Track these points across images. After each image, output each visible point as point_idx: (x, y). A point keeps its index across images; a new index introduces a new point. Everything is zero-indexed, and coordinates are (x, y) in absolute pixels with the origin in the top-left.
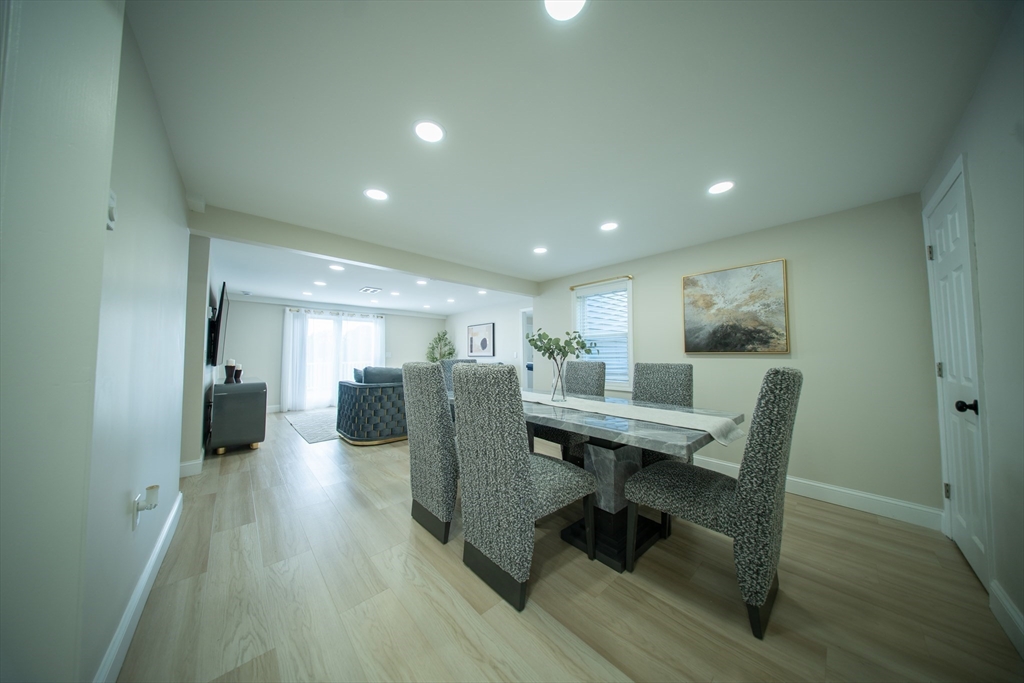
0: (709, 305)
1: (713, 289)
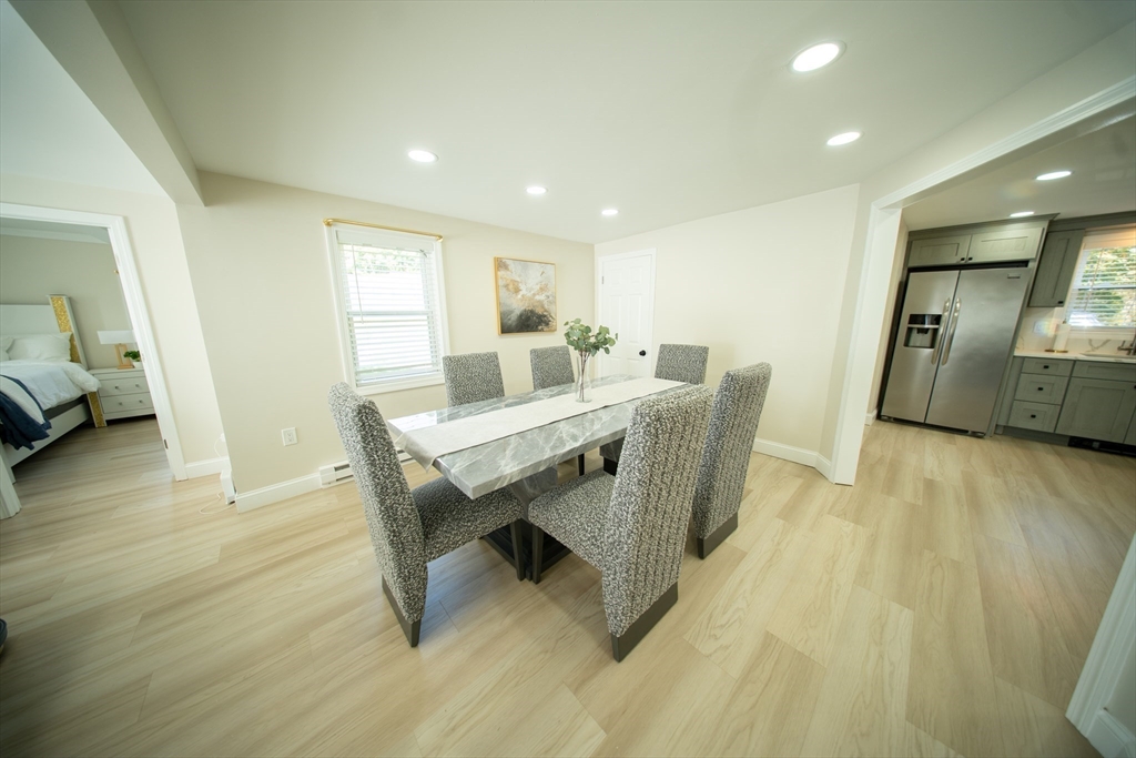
0: (517, 290)
1: (520, 276)
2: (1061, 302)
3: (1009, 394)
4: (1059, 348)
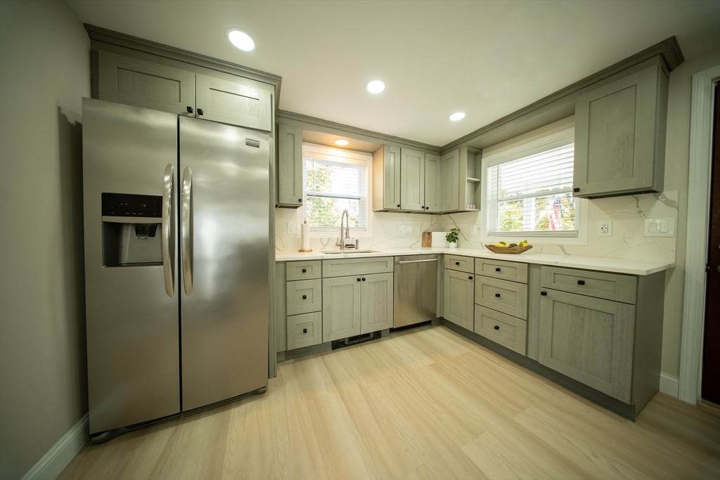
2: (300, 200)
3: (282, 310)
4: (307, 247)
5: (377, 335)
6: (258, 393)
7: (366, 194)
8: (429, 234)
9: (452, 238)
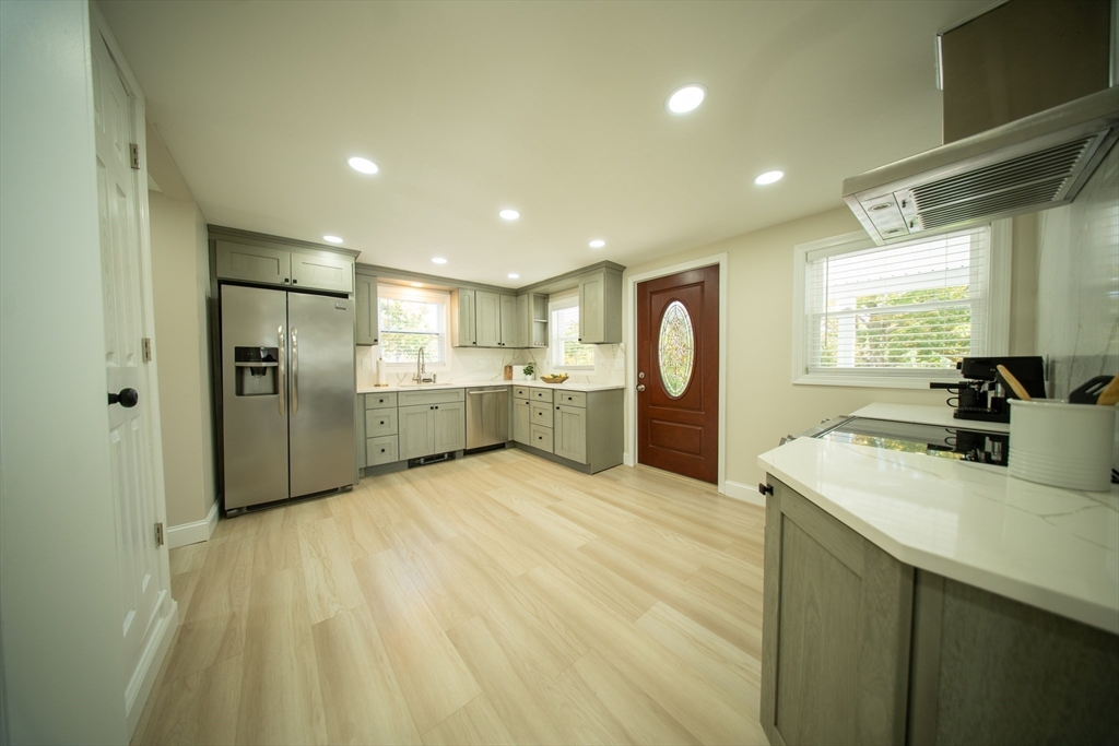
2: (376, 341)
3: (362, 434)
4: (382, 382)
5: (452, 456)
6: (346, 490)
7: (444, 329)
8: (511, 367)
9: (529, 371)
